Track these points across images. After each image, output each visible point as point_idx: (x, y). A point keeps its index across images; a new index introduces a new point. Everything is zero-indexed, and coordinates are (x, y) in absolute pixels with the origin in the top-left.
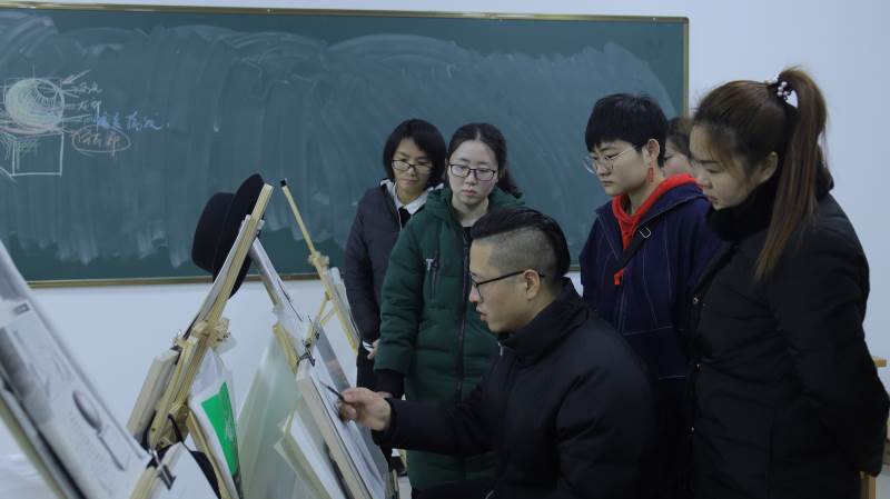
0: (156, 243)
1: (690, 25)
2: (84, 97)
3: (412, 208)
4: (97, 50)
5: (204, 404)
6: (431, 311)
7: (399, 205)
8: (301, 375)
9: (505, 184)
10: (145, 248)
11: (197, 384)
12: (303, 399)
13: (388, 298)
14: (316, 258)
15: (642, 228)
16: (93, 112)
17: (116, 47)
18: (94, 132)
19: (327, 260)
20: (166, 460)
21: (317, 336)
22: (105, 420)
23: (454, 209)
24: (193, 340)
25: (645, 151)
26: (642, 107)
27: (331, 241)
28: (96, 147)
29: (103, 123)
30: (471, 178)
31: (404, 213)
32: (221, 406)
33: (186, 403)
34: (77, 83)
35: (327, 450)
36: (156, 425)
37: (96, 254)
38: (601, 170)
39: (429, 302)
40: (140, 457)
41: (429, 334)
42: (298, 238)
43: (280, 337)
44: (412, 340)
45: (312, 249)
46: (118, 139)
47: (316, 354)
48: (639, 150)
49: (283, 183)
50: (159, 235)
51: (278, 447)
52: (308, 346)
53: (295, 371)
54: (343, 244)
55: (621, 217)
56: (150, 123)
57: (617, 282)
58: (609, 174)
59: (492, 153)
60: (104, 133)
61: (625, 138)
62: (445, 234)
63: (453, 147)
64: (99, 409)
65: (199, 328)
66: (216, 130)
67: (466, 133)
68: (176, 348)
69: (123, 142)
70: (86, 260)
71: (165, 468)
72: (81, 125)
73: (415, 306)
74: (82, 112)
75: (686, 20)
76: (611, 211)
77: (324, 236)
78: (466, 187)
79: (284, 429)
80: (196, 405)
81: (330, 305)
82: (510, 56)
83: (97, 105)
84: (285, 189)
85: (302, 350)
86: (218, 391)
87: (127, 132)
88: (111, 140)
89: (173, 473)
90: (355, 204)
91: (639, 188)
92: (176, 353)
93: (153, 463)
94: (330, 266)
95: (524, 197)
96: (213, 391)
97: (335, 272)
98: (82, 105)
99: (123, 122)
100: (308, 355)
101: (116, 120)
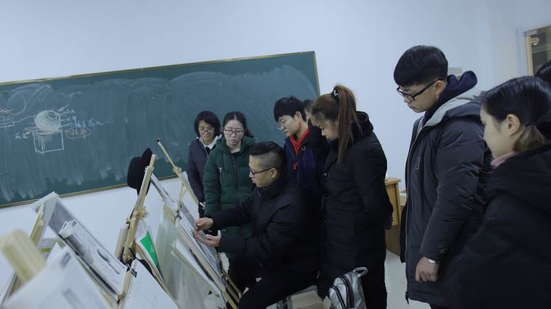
0: (108, 172)
1: (316, 54)
2: (68, 115)
3: (211, 147)
4: (71, 95)
5: (142, 241)
6: (224, 189)
7: (205, 146)
8: (177, 225)
9: (247, 133)
10: (104, 175)
11: (137, 234)
12: (179, 234)
13: (206, 185)
14: (176, 169)
15: (302, 147)
16: (73, 121)
17: (79, 93)
18: (75, 129)
19: (181, 169)
20: (132, 267)
21: (181, 206)
22: (110, 257)
23: (228, 147)
24: (134, 219)
25: (296, 117)
26: (290, 101)
27: (181, 161)
28: (77, 136)
29: (79, 126)
30: (233, 135)
31: (207, 149)
32: (148, 240)
33: (134, 242)
34: (65, 110)
35: (191, 251)
36: (125, 252)
37: (83, 181)
38: (282, 128)
39: (223, 185)
40: (124, 268)
41: (224, 198)
42: (167, 161)
43: (167, 211)
44: (219, 200)
45: (174, 166)
46: (85, 131)
47: (181, 214)
48: (293, 117)
49: (158, 141)
50: (109, 168)
51: (172, 253)
52: (178, 212)
53: (174, 223)
54: (186, 161)
55: (294, 142)
56: (98, 123)
57: (295, 168)
58: (285, 128)
59: (241, 124)
60: (79, 129)
61: (287, 114)
62: (225, 157)
63: (225, 123)
64: (106, 253)
65: (135, 213)
66: (127, 121)
67: (230, 116)
68: (128, 223)
69: (88, 132)
70: (79, 183)
71: (133, 270)
72: (68, 128)
73: (218, 187)
74: (69, 122)
75: (313, 52)
76: (290, 141)
77: (178, 159)
78: (232, 138)
79: (174, 246)
80: (138, 242)
81: (185, 188)
82: (245, 75)
83: (74, 118)
84: (159, 143)
85: (176, 214)
86: (145, 236)
87: (90, 128)
88: (83, 132)
89: (136, 271)
90: (189, 144)
91: (298, 131)
92: (128, 225)
93: (128, 269)
94: (183, 171)
95: (255, 137)
96: (144, 235)
97: (185, 174)
98: (68, 119)
99: (87, 124)
100: (178, 216)
101: (83, 123)
